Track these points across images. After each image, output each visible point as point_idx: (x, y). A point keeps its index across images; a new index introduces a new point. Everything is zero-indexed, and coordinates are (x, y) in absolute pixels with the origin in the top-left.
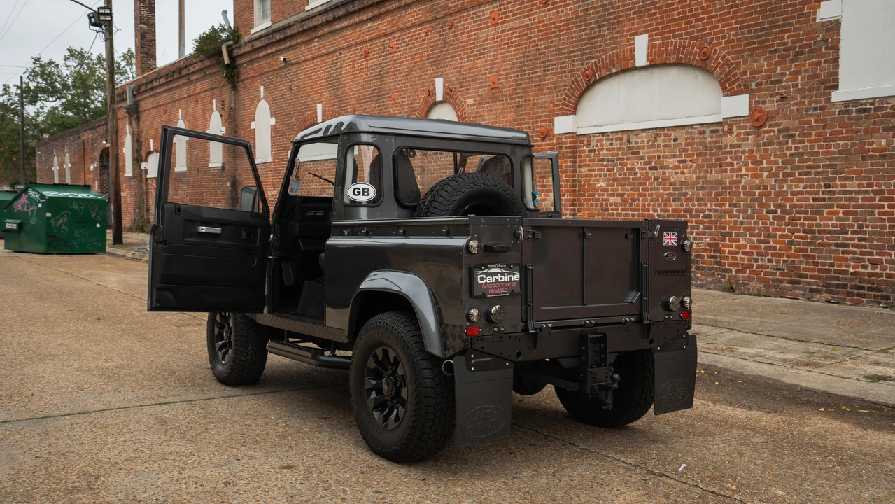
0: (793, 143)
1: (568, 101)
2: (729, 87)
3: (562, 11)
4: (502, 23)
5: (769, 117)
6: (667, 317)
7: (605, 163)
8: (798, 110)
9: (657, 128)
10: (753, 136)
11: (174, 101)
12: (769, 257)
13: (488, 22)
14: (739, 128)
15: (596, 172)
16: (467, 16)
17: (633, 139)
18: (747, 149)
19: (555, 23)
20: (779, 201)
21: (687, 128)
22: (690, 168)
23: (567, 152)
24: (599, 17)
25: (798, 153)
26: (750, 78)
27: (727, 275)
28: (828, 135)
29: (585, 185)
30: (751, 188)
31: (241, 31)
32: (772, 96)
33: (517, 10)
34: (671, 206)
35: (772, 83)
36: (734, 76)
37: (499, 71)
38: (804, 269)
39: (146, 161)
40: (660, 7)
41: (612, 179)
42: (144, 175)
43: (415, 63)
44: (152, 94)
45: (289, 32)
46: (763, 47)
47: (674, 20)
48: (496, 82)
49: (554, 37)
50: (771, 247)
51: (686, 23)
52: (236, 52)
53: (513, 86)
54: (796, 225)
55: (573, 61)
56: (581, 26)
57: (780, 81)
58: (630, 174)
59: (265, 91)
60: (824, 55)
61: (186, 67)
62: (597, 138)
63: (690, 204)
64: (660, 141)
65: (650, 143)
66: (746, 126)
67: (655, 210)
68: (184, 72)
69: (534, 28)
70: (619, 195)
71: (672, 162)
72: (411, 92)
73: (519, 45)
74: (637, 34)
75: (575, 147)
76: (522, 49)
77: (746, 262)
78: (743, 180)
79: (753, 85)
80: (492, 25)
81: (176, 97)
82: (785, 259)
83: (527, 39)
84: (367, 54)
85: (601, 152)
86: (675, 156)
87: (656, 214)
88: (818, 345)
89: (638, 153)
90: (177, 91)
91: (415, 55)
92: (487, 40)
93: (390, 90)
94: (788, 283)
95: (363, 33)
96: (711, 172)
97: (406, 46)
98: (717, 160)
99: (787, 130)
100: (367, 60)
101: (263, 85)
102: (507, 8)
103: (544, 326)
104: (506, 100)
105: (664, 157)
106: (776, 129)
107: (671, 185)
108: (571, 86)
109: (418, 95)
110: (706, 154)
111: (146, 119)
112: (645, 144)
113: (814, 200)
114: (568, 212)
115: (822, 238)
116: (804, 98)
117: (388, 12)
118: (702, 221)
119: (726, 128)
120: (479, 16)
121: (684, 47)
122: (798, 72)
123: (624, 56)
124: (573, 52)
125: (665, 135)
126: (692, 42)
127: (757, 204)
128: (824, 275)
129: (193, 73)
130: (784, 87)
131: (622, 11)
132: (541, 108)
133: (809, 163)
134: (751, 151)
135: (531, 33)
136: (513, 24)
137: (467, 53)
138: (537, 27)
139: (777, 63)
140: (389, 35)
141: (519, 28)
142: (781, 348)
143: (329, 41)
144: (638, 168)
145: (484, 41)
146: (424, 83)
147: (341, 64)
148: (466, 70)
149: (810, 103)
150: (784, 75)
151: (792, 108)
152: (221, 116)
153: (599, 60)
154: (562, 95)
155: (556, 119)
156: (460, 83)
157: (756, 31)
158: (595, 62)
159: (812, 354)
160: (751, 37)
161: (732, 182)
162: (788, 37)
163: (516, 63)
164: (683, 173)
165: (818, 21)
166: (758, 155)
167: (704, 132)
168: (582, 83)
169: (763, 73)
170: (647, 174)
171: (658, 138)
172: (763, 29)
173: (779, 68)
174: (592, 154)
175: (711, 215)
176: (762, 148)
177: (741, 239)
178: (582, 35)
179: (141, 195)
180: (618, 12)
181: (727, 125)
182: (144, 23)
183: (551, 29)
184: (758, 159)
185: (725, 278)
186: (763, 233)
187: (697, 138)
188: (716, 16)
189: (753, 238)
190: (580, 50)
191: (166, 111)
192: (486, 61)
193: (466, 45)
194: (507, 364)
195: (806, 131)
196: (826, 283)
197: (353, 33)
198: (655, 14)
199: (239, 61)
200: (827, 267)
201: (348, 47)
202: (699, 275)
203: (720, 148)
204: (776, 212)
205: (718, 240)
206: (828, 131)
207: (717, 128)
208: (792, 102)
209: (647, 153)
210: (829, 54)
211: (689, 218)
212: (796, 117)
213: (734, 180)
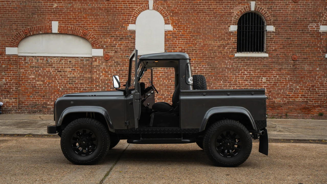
0: (120, 66)
1: (14, 41)
2: (94, 45)
3: (10, 4)
5: (111, 57)
7: (34, 68)
8: (121, 56)
9: (62, 57)
10: (105, 63)
14: (99, 60)
15: (29, 71)
17: (49, 60)
18: (102, 67)
19: (6, 7)
21: (75, 58)
22: (76, 72)
23: (13, 62)
24: (32, 10)
25: (121, 70)
26: (103, 44)
29: (22, 77)
30: (104, 80)
32: (112, 51)
34: (68, 86)
35: (112, 46)
36: (97, 42)
40: (64, 13)
41: (38, 75)
46: (108, 34)
47: (71, 19)
49: (5, 13)
55: (17, 25)
56: (22, 12)
57: (115, 46)
58: (48, 73)
60: (130, 40)
62: (30, 58)
63: (77, 85)
64: (63, 61)
65: (58, 62)
66: (102, 60)
67: (60, 87)
70: (41, 81)
71: (69, 70)
74: (53, 20)
75: (17, 61)
78: (101, 78)
79: (105, 46)
85: (32, 64)
86: (70, 68)
87: (61, 89)
89: (52, 65)
96: (86, 74)
98: (89, 70)
99: (118, 62)
105: (66, 68)
106: (113, 61)
107: (68, 78)
108: (16, 36)
110: (84, 68)
112: (55, 62)
114: (14, 88)
116: (123, 53)
119: (94, 59)
121: (75, 29)
122: (122, 44)
123: (46, 28)
124: (17, 21)
125: (65, 60)
126: (79, 28)
127: (106, 86)
130: (116, 48)
131: (45, 10)
133: (125, 73)
134: (104, 68)
139: (114, 40)
144: (52, 71)
149: (126, 54)
150: (117, 44)
151: (119, 55)
153: (32, 27)
154: (11, 38)
155: (6, 48)
157: (105, 29)
158: (30, 28)
162: (118, 33)
164: (73, 74)
165: (128, 29)
166: (107, 70)
167: (83, 60)
168: (23, 35)
169: (109, 43)
170: (56, 73)
171: (62, 60)
172: (108, 29)
173: (114, 42)
174: (27, 64)
175: (86, 89)
176: (108, 67)
178: (22, 16)
180: (43, 10)
181: (92, 59)
183: (3, 10)
187: (80, 62)
188: (90, 21)
190: (21, 22)
195: (124, 63)
198: (62, 15)
203: (90, 66)
207: (88, 59)
208: (119, 54)
209: (56, 66)
210: (132, 40)
211: (76, 90)
212: (121, 58)
213: (97, 77)
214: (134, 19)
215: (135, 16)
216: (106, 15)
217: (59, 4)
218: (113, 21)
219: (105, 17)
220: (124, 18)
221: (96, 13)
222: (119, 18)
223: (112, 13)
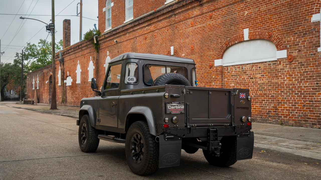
0: (304, 68)
1: (219, 54)
2: (279, 47)
3: (217, 21)
4: (195, 26)
5: (294, 58)
6: (242, 124)
7: (233, 77)
8: (305, 55)
9: (253, 63)
10: (289, 65)
11: (77, 57)
12: (296, 111)
13: (190, 26)
14: (283, 62)
15: (230, 80)
16: (182, 23)
17: (244, 67)
18: (287, 70)
19: (214, 25)
20: (299, 90)
21: (264, 63)
22: (265, 78)
23: (219, 73)
24: (230, 23)
25: (306, 71)
26: (287, 43)
27: (280, 118)
28: (317, 64)
29: (226, 85)
30: (289, 85)
31: (101, 31)
32: (295, 50)
33: (200, 21)
34: (259, 92)
35: (295, 45)
36: (281, 43)
37: (194, 43)
38: (310, 116)
39: (66, 79)
40: (253, 18)
41: (236, 83)
42: (65, 85)
43: (163, 41)
44: (68, 55)
45: (118, 31)
46: (291, 32)
47: (258, 23)
48: (193, 47)
49: (214, 30)
50: (296, 107)
51: (262, 24)
52: (99, 39)
53: (199, 49)
54: (306, 99)
55: (221, 39)
56: (224, 26)
57: (298, 45)
58: (243, 81)
59: (109, 53)
60: (314, 34)
61: (81, 45)
62: (231, 67)
63: (266, 91)
64: (254, 68)
65: (250, 69)
66: (286, 62)
67: (253, 94)
68: (80, 47)
69: (207, 27)
71: (259, 76)
72: (162, 52)
73: (201, 34)
74: (244, 28)
75: (222, 71)
76: (202, 35)
77: (287, 113)
78: (285, 82)
79: (288, 46)
80: (191, 27)
81: (77, 56)
82: (302, 112)
83: (204, 31)
84: (146, 38)
85: (232, 73)
86: (260, 74)
87: (253, 96)
88: (311, 142)
89: (246, 73)
90: (78, 54)
91: (163, 38)
92: (190, 32)
93: (154, 51)
94: (304, 121)
95: (145, 31)
96: (273, 79)
97: (160, 35)
98: (276, 75)
99: (301, 63)
100: (146, 41)
101: (108, 50)
102: (197, 20)
103: (194, 125)
104: (197, 54)
105: (255, 74)
106: (297, 62)
107: (259, 84)
108: (220, 48)
109: (164, 53)
110: (271, 73)
111: (66, 64)
112: (248, 69)
113: (313, 89)
115: (316, 104)
116: (307, 50)
117: (153, 23)
118: (270, 98)
119: (278, 63)
120: (187, 23)
121: (262, 33)
122: (305, 41)
123: (240, 36)
124: (221, 35)
125: (256, 66)
126: (265, 31)
127: (291, 91)
128: (317, 118)
129: (83, 47)
130: (299, 47)
131: (239, 20)
132: (209, 56)
133: (310, 75)
134: (288, 71)
135: (206, 29)
136: (199, 26)
137: (182, 37)
138: (208, 27)
139: (297, 38)
140: (154, 31)
141: (201, 27)
142: (296, 143)
143: (132, 34)
144: (246, 78)
145: (188, 32)
146: (166, 48)
147: (137, 42)
148: (182, 43)
149: (310, 52)
150: (300, 42)
151: (303, 54)
152: (93, 62)
153: (231, 38)
154: (217, 52)
155: (215, 60)
156: (180, 48)
157: (289, 26)
158: (229, 39)
159: (308, 145)
160: (287, 28)
161: (281, 83)
162: (301, 28)
163: (200, 40)
164: (263, 80)
165: (312, 22)
166: (291, 73)
167: (270, 64)
168: (225, 47)
169: (292, 42)
170: (249, 80)
171: (253, 67)
172: (291, 25)
173: (298, 39)
174: (229, 73)
175: (274, 96)
176: (292, 70)
177: (285, 105)
178: (224, 29)
179: (64, 92)
180: (238, 20)
181: (279, 61)
182: (66, 29)
183: (213, 27)
184: (291, 74)
185: (280, 119)
186: (293, 102)
187: (268, 67)
188: (274, 21)
189: (290, 104)
190: (224, 35)
191: (73, 61)
192: (189, 40)
193: (182, 34)
194: (179, 138)
195: (308, 63)
196: (318, 121)
197: (141, 31)
198: (251, 21)
199: (100, 42)
200: (318, 115)
201: (139, 36)
202: (270, 119)
203: (276, 70)
204: (298, 94)
205: (277, 105)
206: (317, 63)
207: (275, 63)
208: (303, 52)
209: (249, 73)
210: (316, 34)
211: (265, 97)
212: (305, 58)
213: (282, 82)
214: (318, 7)
215: (320, 2)
216: (289, 11)
217: (249, 11)
218: (296, 15)
219: (288, 13)
220: (308, 9)
221: (279, 11)
222: (302, 10)
223: (294, 7)
